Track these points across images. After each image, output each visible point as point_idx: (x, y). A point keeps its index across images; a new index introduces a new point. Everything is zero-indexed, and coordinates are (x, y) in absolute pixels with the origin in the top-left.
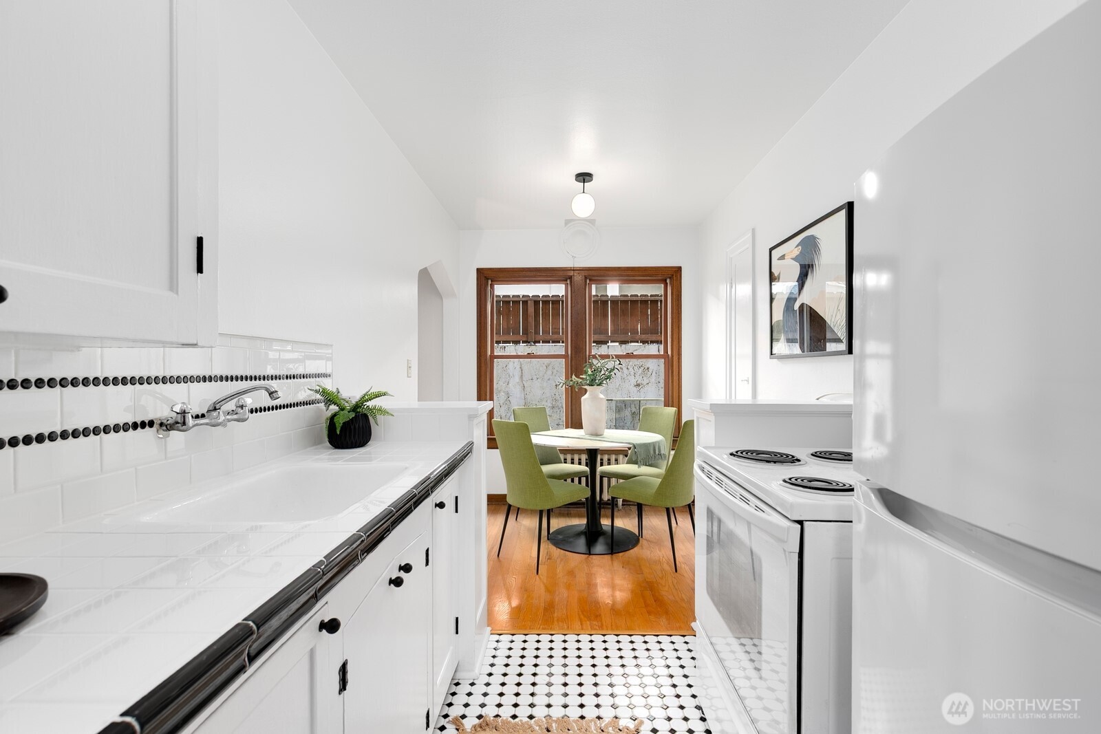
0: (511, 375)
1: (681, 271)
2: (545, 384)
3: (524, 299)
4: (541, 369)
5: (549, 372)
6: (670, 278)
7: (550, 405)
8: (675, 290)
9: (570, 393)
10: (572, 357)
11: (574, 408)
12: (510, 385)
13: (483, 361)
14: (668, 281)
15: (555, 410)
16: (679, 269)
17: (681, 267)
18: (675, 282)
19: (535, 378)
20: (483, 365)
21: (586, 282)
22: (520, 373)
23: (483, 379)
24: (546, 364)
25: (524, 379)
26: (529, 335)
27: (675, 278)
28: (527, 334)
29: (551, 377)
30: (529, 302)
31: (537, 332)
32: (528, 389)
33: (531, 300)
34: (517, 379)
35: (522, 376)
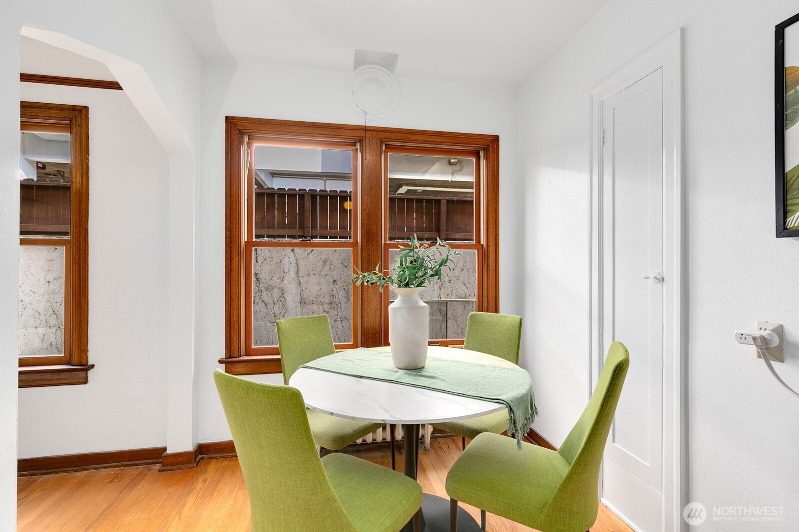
0: (286, 271)
1: (498, 141)
2: (322, 280)
3: (300, 193)
4: (318, 264)
5: (327, 268)
6: (484, 149)
7: (327, 301)
8: (491, 164)
9: (360, 293)
10: (362, 246)
11: (365, 313)
12: (285, 281)
13: (235, 249)
14: (482, 154)
15: (332, 306)
16: (496, 138)
17: (498, 136)
18: (491, 154)
19: (311, 273)
20: (235, 255)
21: (381, 147)
22: (296, 269)
23: (234, 275)
24: (323, 259)
25: (300, 274)
26: (306, 229)
27: (491, 149)
28: (303, 229)
29: (329, 273)
30: (306, 196)
31: (314, 227)
32: (304, 286)
33: (307, 194)
34: (292, 274)
35: (297, 272)
